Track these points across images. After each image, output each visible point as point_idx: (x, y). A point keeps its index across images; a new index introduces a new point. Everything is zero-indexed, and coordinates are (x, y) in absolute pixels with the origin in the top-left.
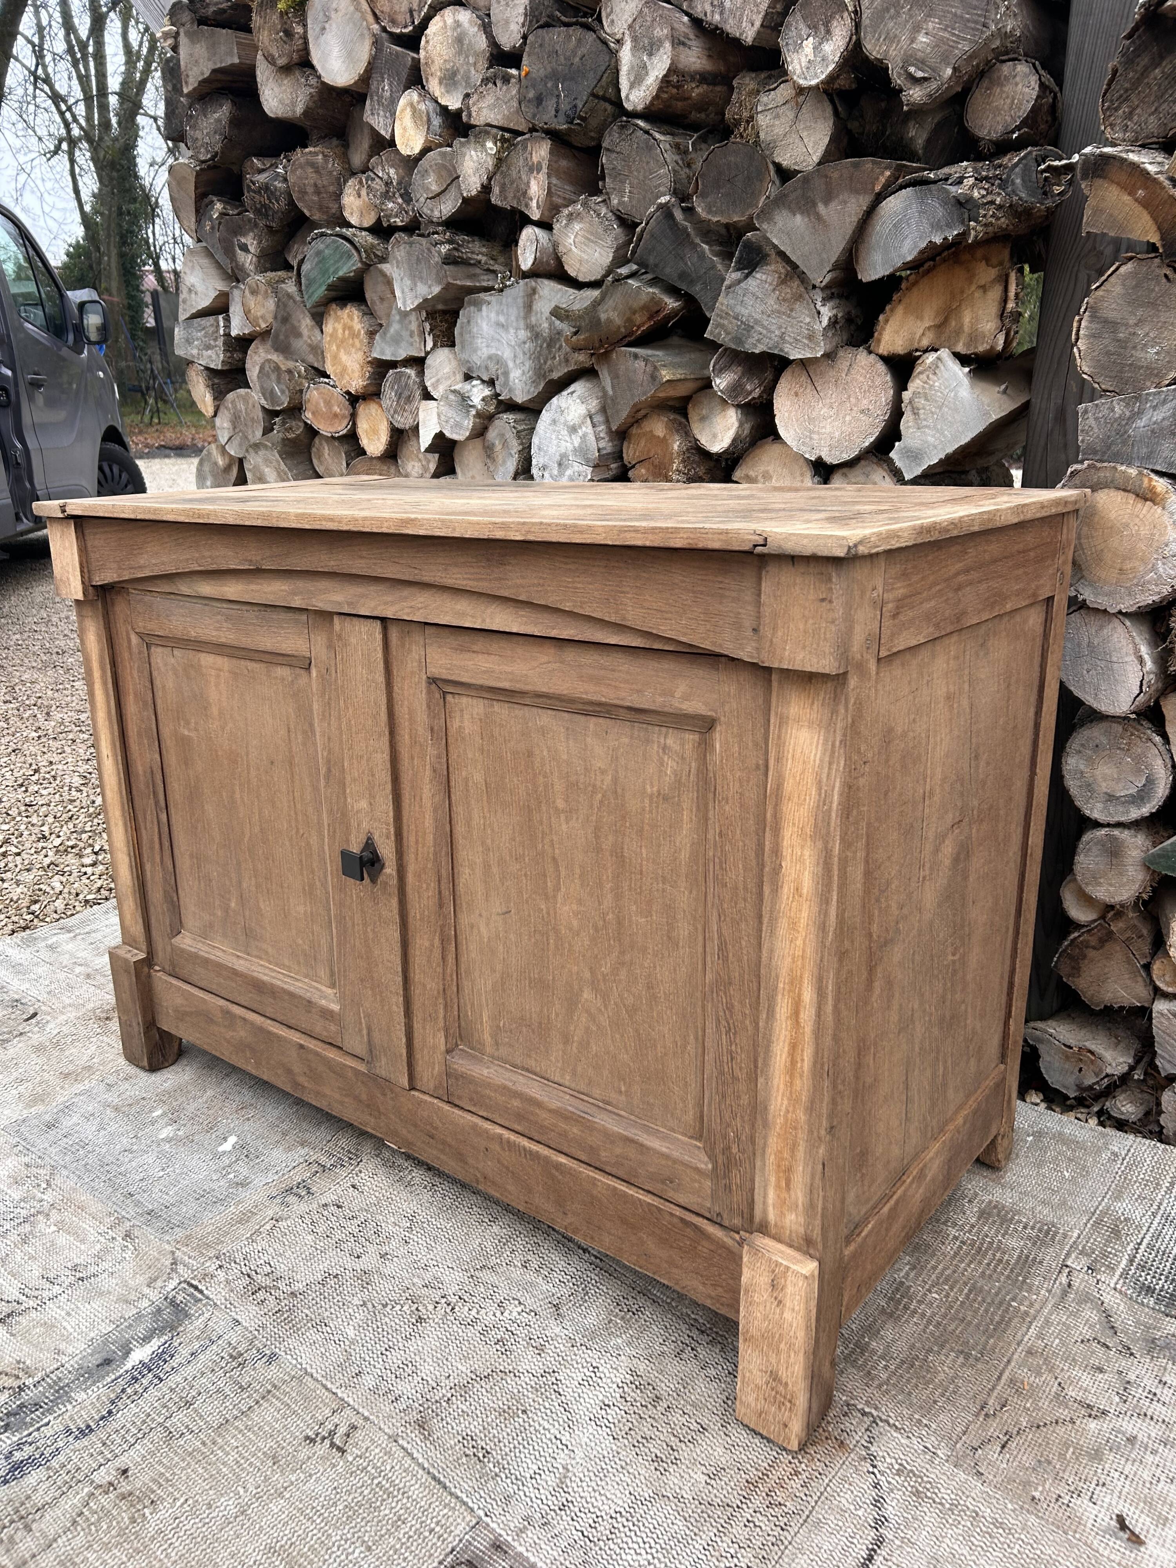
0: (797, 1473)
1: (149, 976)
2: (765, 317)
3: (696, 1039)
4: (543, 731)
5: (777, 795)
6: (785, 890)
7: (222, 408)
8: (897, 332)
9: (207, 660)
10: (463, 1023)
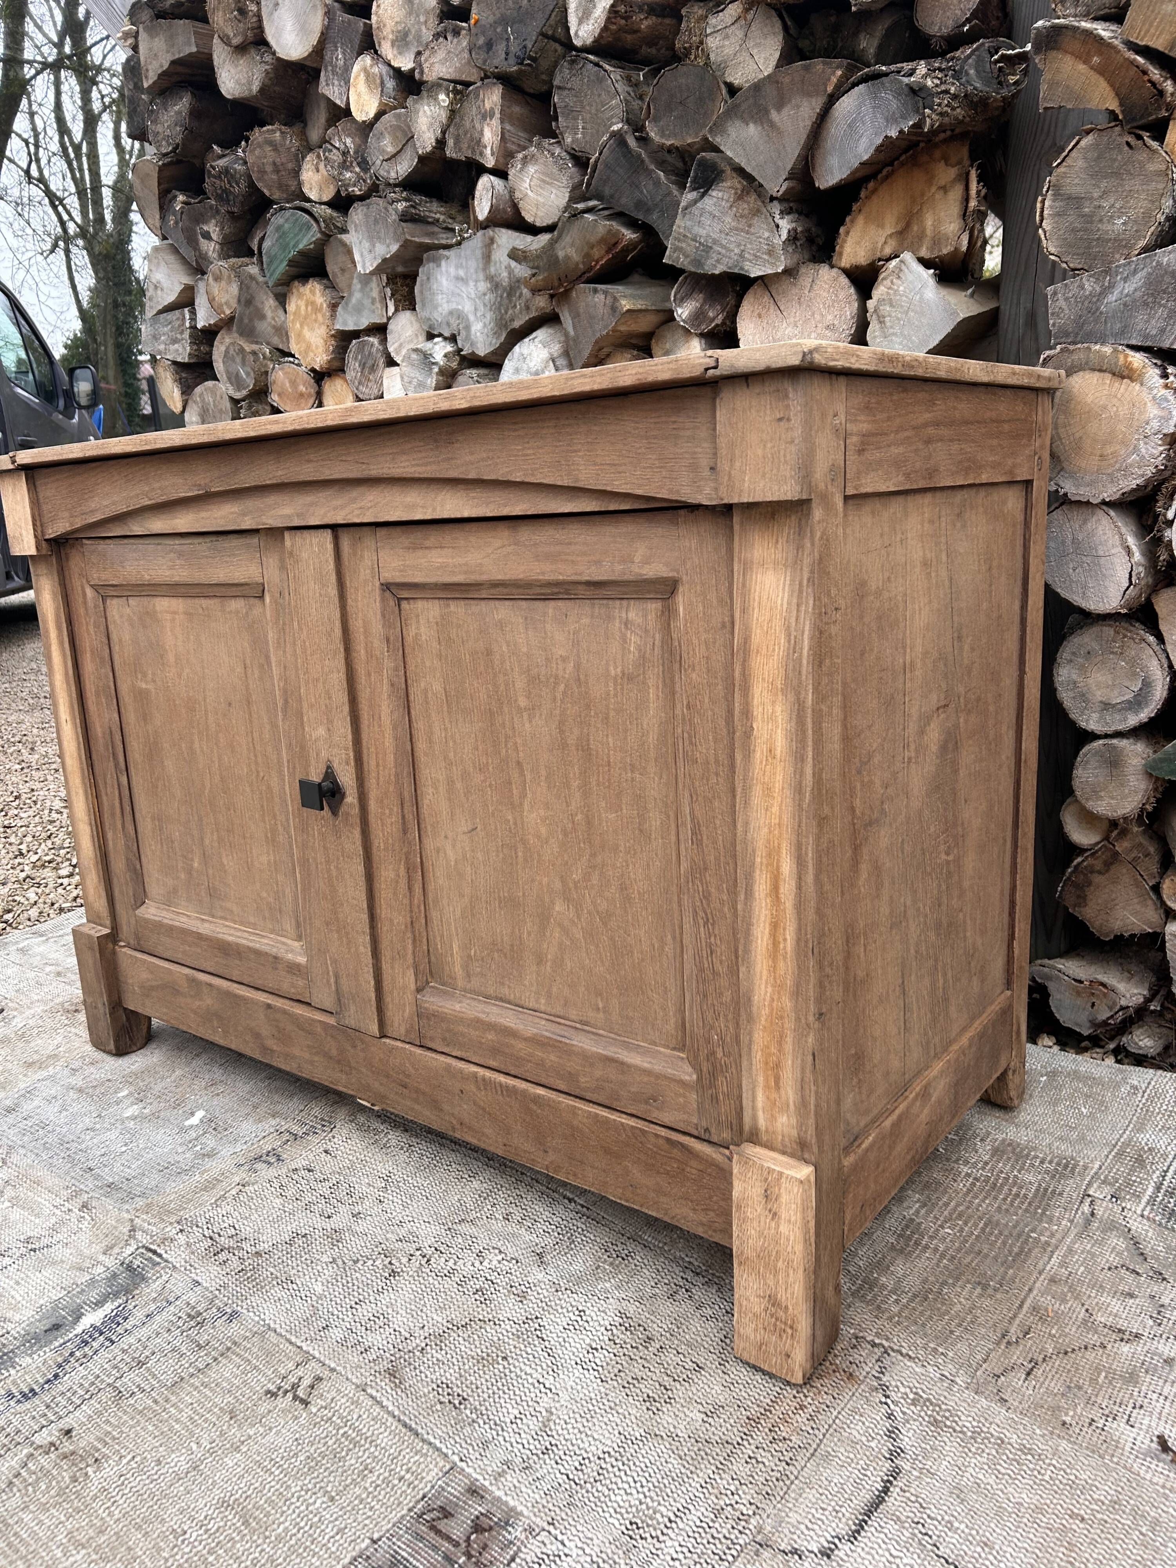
0: (802, 1407)
1: (114, 953)
2: (723, 236)
3: (674, 938)
4: (501, 625)
5: (745, 650)
6: (758, 755)
7: (190, 402)
8: (858, 243)
9: (162, 604)
10: (433, 959)
